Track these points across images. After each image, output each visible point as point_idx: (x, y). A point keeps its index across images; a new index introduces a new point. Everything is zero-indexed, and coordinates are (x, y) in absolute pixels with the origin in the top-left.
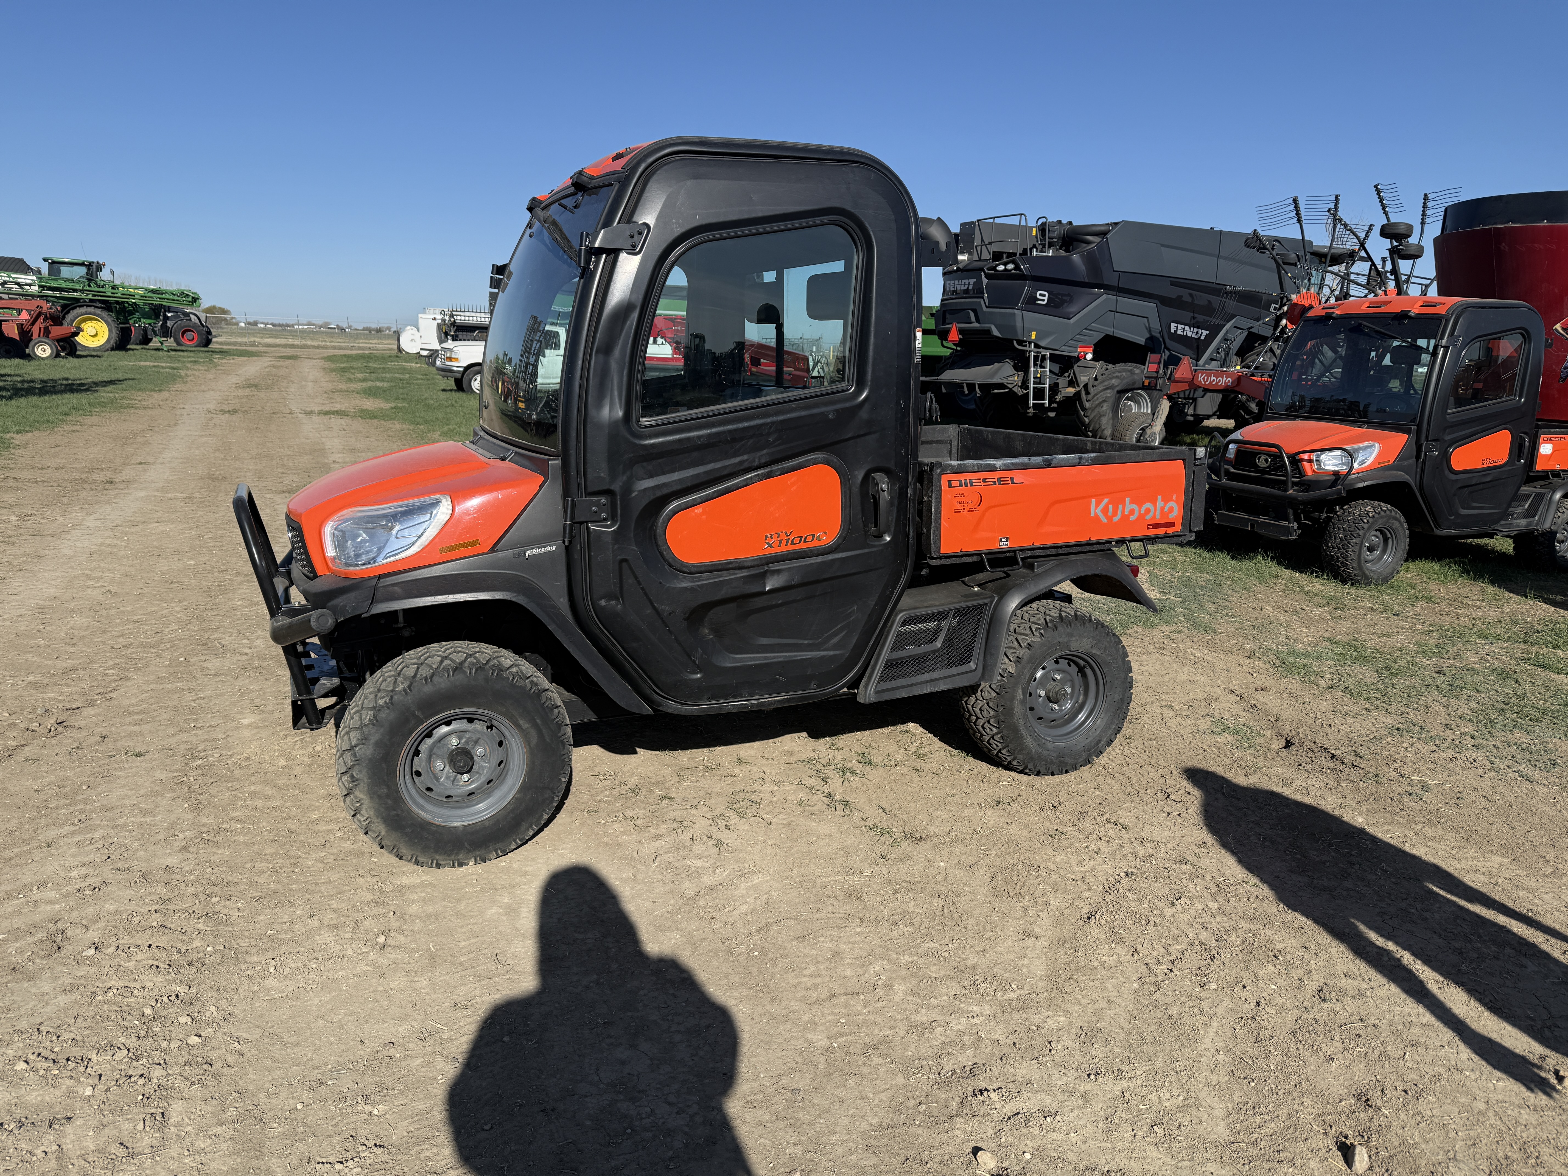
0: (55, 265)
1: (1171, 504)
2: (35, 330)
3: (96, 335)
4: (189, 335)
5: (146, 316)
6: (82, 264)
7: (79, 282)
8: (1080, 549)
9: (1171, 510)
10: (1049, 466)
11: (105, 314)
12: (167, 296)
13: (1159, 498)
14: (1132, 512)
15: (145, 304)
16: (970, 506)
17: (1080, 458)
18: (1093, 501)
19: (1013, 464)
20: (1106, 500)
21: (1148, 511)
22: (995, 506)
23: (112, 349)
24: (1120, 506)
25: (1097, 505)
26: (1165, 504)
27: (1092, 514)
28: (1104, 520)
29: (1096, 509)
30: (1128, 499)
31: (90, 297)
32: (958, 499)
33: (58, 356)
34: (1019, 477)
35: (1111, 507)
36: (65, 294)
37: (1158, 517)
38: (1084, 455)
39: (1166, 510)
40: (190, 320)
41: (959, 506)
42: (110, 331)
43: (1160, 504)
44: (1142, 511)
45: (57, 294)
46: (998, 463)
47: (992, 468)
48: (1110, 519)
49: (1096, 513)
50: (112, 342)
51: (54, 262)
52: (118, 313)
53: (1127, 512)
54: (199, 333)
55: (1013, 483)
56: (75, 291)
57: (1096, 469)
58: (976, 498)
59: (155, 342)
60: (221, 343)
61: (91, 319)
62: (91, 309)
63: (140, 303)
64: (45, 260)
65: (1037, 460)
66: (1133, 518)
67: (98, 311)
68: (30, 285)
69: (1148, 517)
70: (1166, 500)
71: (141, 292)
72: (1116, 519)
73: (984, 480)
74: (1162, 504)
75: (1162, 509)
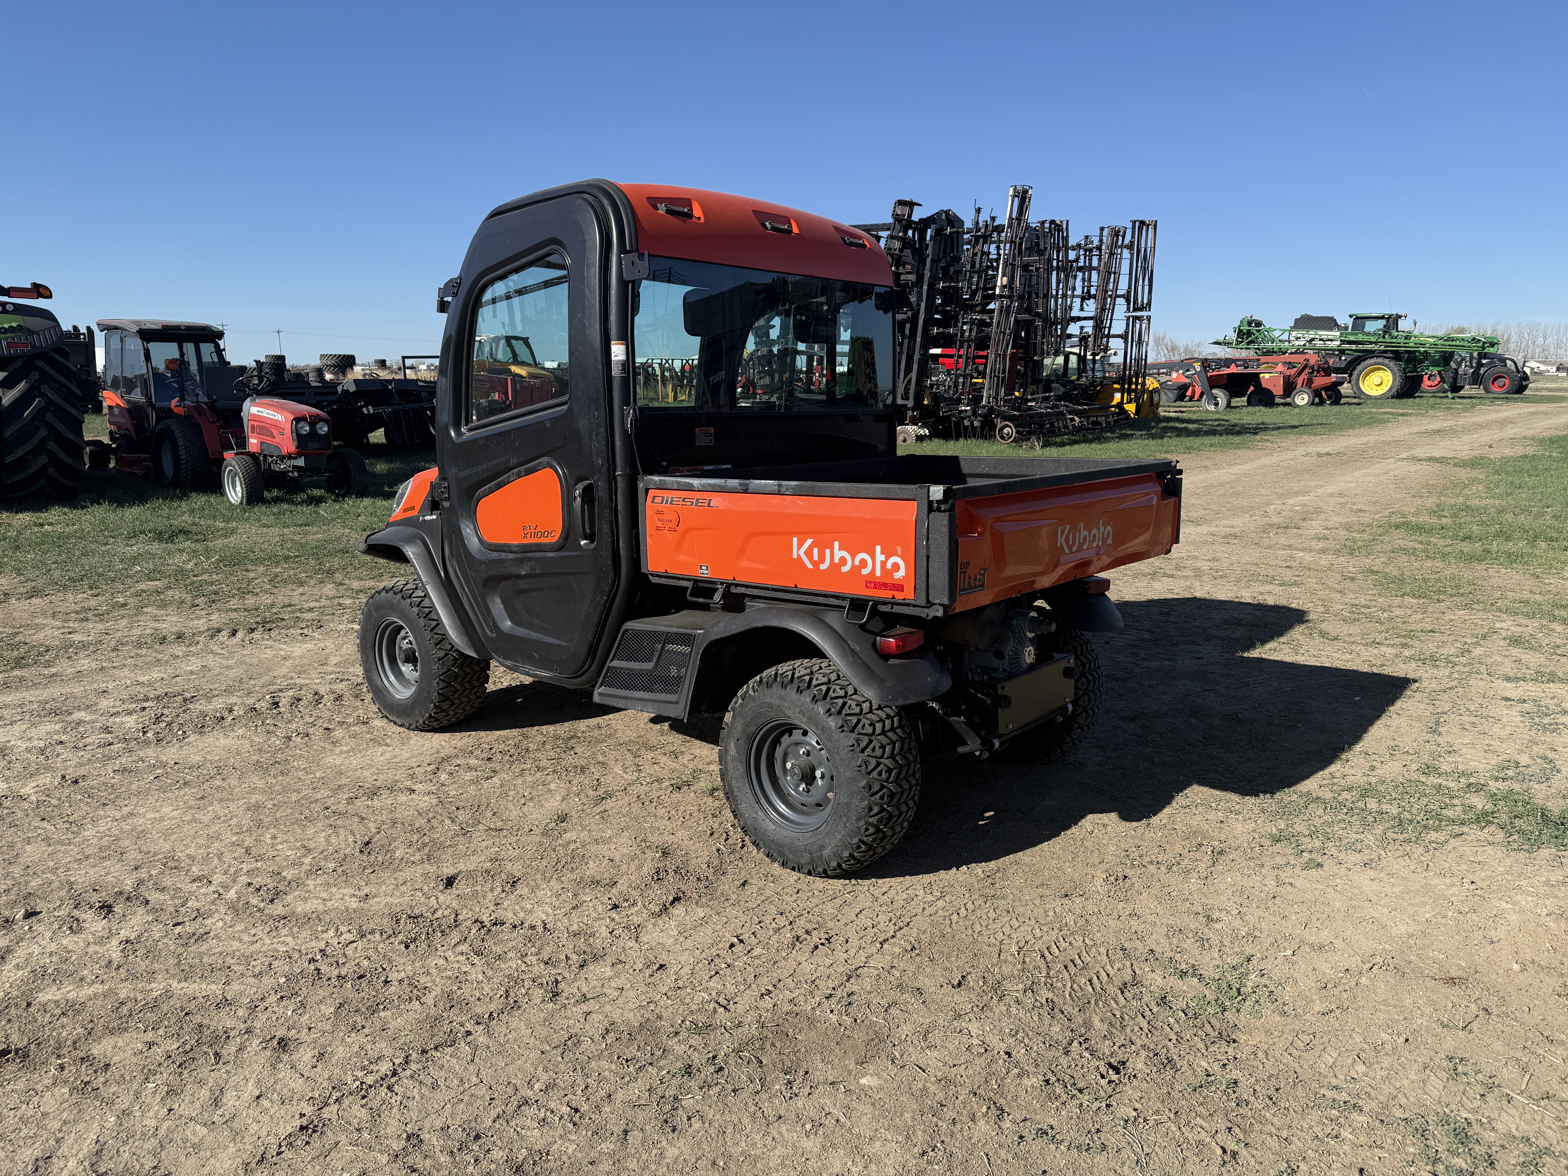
0: (1360, 321)
1: (894, 559)
2: (1300, 380)
3: (1381, 384)
4: (1501, 382)
5: (1435, 364)
6: (1382, 318)
7: (1374, 334)
8: (780, 595)
9: (896, 567)
10: (746, 491)
11: (1392, 364)
12: (1458, 343)
13: (878, 548)
14: (843, 561)
15: (1436, 352)
16: (670, 525)
17: (780, 486)
18: (795, 539)
19: (709, 485)
20: (810, 541)
21: (863, 563)
22: (692, 529)
23: (1393, 397)
24: (828, 551)
25: (800, 546)
26: (887, 558)
27: (795, 556)
28: (810, 566)
29: (799, 551)
30: (836, 544)
31: (1382, 348)
32: (659, 516)
33: (1312, 404)
34: (718, 501)
35: (816, 550)
36: (1361, 347)
37: (878, 573)
38: (784, 483)
39: (889, 566)
40: (1506, 365)
41: (659, 524)
42: (1394, 380)
43: (880, 557)
44: (857, 563)
45: (1354, 347)
46: (696, 482)
47: (690, 488)
48: (816, 564)
49: (798, 555)
50: (1394, 390)
51: (1357, 318)
52: (1408, 362)
53: (836, 560)
54: (1512, 380)
55: (709, 506)
56: (1371, 343)
57: (800, 501)
58: (674, 518)
59: (1467, 390)
60: (1538, 390)
61: (1379, 369)
62: (1380, 360)
63: (1431, 351)
64: (1351, 316)
65: (734, 483)
66: (845, 569)
67: (1387, 361)
68: (1332, 340)
69: (865, 572)
70: (888, 554)
71: (1432, 340)
72: (823, 567)
73: (684, 500)
74: (883, 558)
75: (883, 564)
